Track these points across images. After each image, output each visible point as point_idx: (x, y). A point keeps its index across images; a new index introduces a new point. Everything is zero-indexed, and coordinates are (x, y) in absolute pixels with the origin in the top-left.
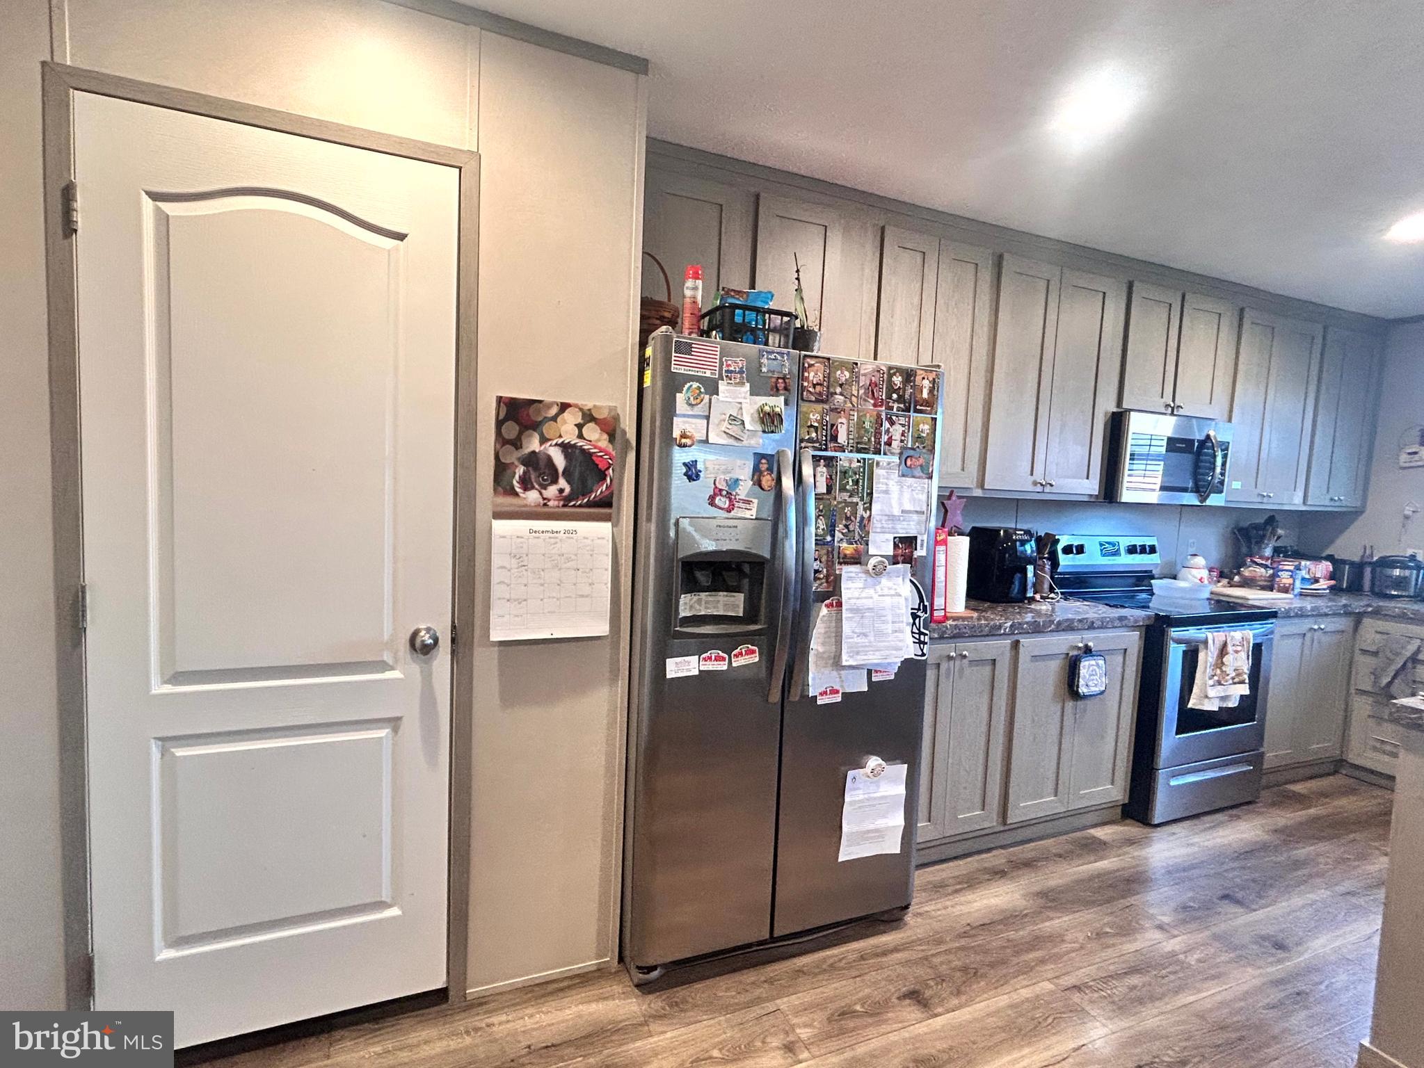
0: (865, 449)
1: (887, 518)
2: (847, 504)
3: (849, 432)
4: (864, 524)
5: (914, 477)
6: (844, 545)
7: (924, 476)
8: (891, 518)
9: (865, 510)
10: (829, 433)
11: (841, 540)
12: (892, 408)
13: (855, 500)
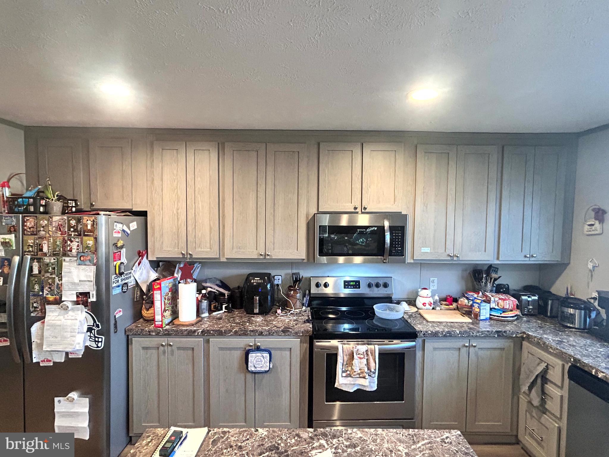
0: (57, 253)
1: (71, 284)
2: (50, 278)
3: (48, 247)
4: (59, 287)
5: (85, 265)
6: (49, 296)
7: (91, 264)
8: (73, 284)
9: (59, 280)
10: (38, 248)
11: (47, 294)
12: (71, 235)
13: (53, 276)
